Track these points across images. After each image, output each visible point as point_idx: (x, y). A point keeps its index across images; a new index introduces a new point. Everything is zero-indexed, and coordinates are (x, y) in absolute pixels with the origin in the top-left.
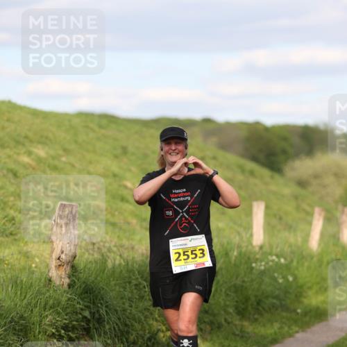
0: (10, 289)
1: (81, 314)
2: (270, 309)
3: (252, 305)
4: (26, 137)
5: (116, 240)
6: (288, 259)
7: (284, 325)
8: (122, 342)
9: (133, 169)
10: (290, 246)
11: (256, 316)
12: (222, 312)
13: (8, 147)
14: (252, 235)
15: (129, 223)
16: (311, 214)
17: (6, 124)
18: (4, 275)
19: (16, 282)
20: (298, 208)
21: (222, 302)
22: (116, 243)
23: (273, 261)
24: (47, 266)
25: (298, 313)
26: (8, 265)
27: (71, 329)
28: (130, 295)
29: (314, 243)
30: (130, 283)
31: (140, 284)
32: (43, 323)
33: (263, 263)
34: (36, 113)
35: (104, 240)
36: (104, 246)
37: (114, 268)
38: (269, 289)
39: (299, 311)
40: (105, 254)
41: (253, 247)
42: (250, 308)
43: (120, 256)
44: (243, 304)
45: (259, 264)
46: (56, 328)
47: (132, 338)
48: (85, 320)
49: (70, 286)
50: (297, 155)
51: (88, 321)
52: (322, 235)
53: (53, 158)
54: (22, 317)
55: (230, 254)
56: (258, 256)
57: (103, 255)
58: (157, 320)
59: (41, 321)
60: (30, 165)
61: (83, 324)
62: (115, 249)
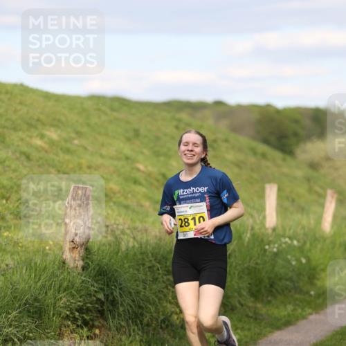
0: (24, 271)
1: (94, 296)
2: (283, 291)
3: (265, 287)
4: (38, 120)
5: (129, 222)
6: (302, 241)
7: (297, 307)
8: (137, 325)
9: (145, 151)
10: (303, 228)
11: (269, 298)
12: (236, 294)
13: (20, 130)
14: (264, 217)
15: (142, 206)
16: (323, 197)
17: (19, 107)
18: (18, 257)
19: (30, 264)
20: (310, 190)
21: (236, 285)
22: (129, 226)
23: (286, 243)
24: (61, 248)
25: (311, 295)
26: (22, 247)
27: (84, 311)
28: (144, 277)
29: (327, 225)
30: (143, 265)
31: (154, 266)
32: (57, 305)
33: (276, 245)
34: (48, 96)
35: (117, 222)
36: (118, 229)
37: (127, 250)
38: (282, 271)
39: (312, 293)
40: (118, 237)
41: (266, 229)
42: (263, 290)
43: (134, 238)
44: (257, 286)
45: (272, 246)
46: (71, 310)
47: (145, 321)
48: (99, 302)
49: (84, 268)
50: (308, 137)
51: (102, 303)
52: (335, 217)
53: (66, 141)
54: (36, 300)
55: (243, 236)
56: (271, 239)
57: (116, 238)
58: (170, 303)
59: (55, 304)
60: (43, 148)
61: (97, 306)
62: (128, 232)
